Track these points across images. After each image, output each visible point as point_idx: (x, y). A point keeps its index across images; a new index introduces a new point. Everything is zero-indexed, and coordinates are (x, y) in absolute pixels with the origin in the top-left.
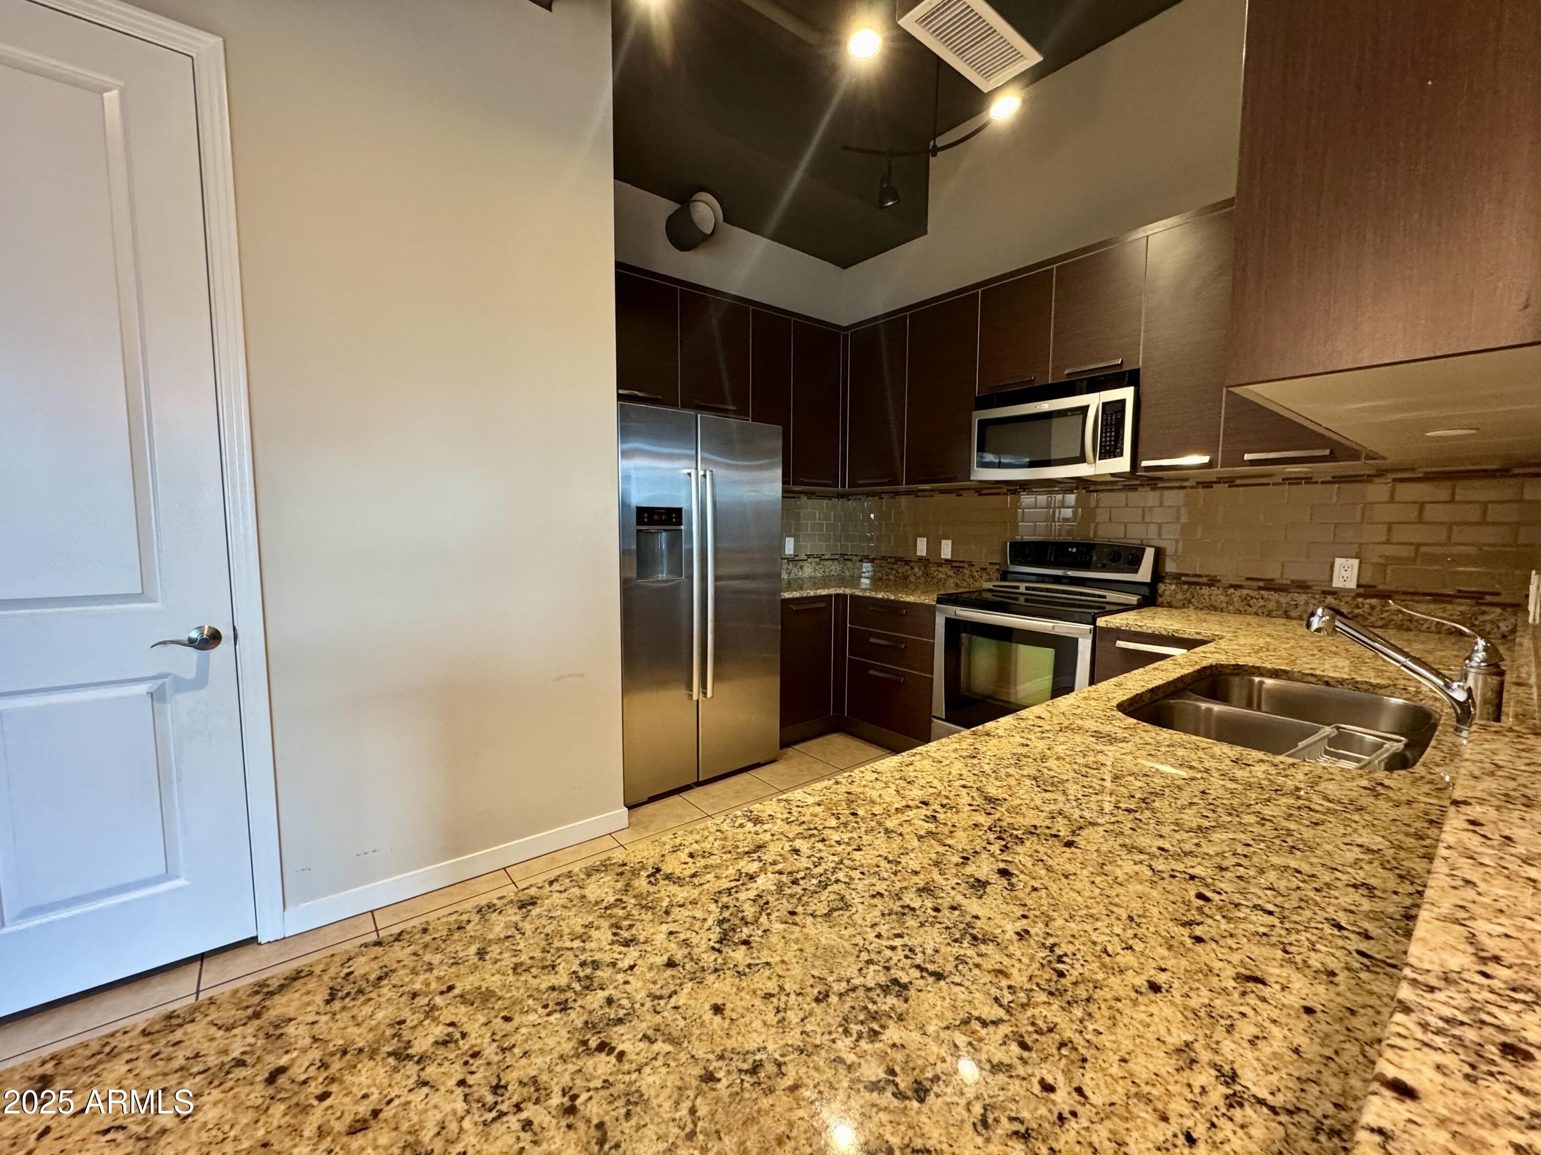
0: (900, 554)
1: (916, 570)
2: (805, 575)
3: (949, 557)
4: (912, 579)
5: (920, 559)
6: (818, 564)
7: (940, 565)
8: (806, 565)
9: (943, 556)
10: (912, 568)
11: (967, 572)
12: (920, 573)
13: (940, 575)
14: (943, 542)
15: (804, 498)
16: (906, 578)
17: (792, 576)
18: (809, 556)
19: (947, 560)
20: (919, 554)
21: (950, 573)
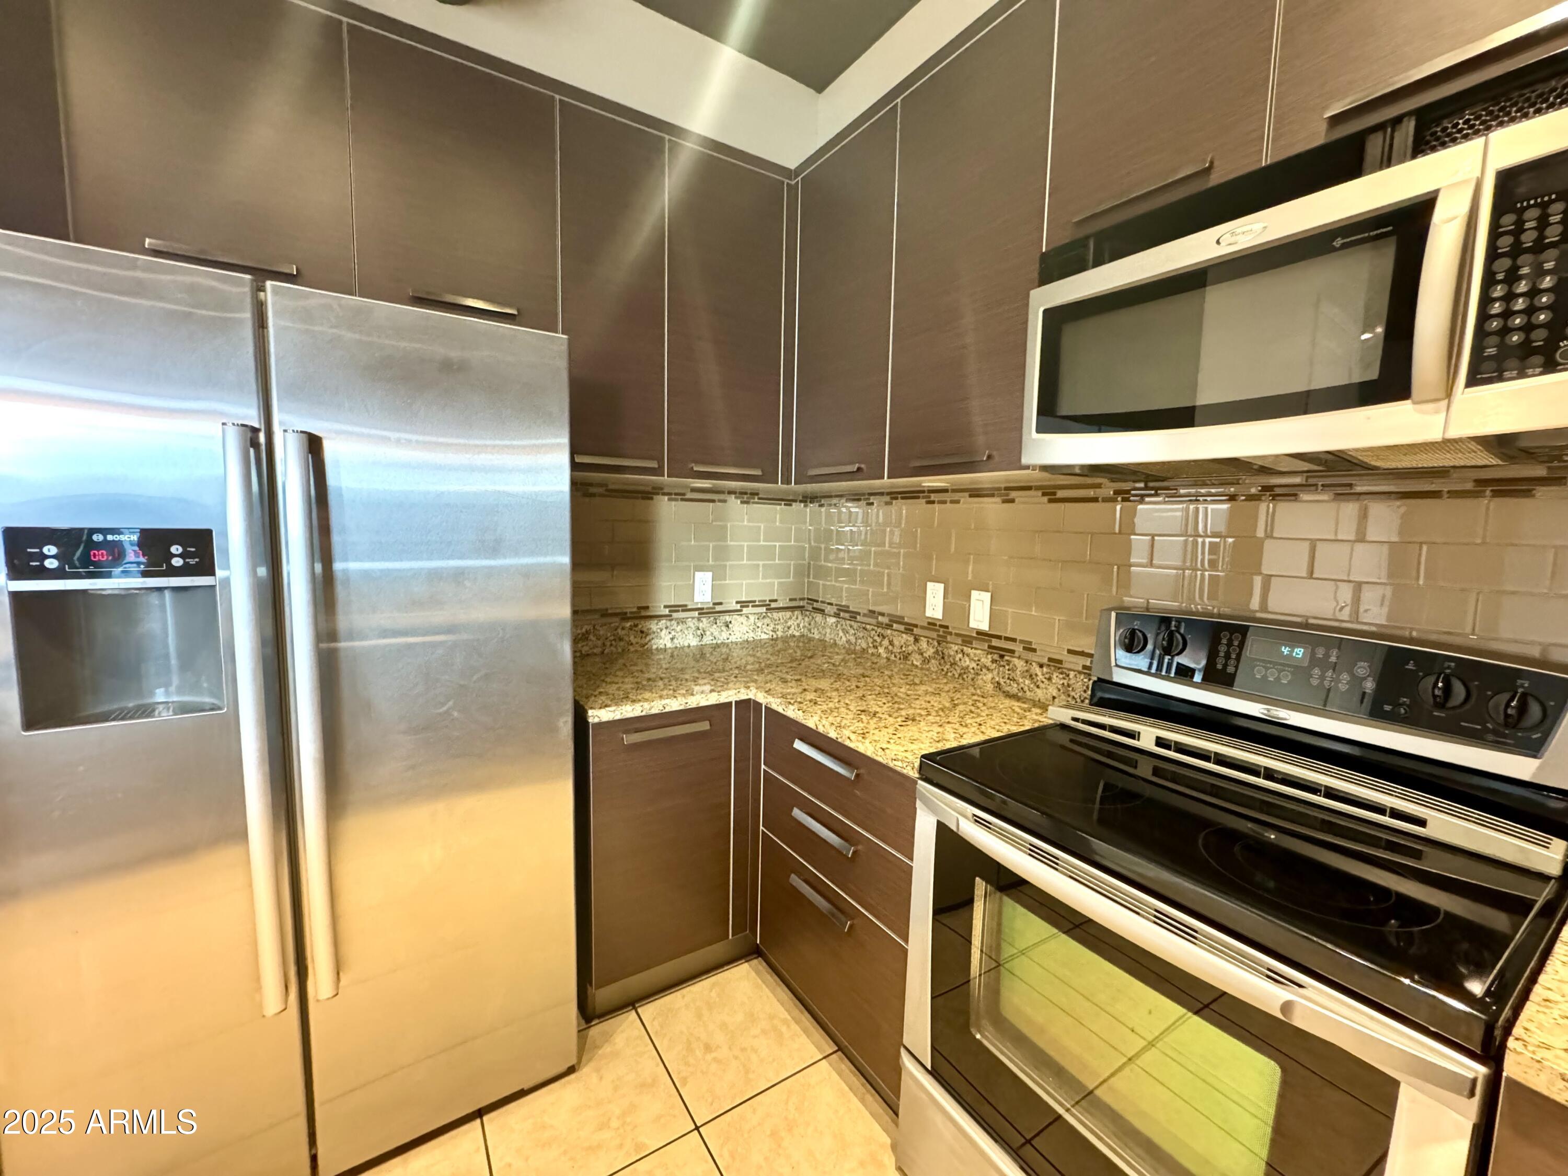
0: (899, 609)
1: (923, 644)
2: (733, 639)
3: (985, 627)
4: (916, 660)
5: (932, 624)
6: (761, 617)
7: (967, 640)
8: (736, 620)
9: (973, 624)
10: (916, 640)
11: (1019, 664)
12: (930, 652)
13: (967, 662)
14: (975, 594)
15: (734, 502)
16: (906, 657)
17: (707, 640)
18: (744, 604)
19: (980, 633)
20: (929, 613)
21: (987, 660)
